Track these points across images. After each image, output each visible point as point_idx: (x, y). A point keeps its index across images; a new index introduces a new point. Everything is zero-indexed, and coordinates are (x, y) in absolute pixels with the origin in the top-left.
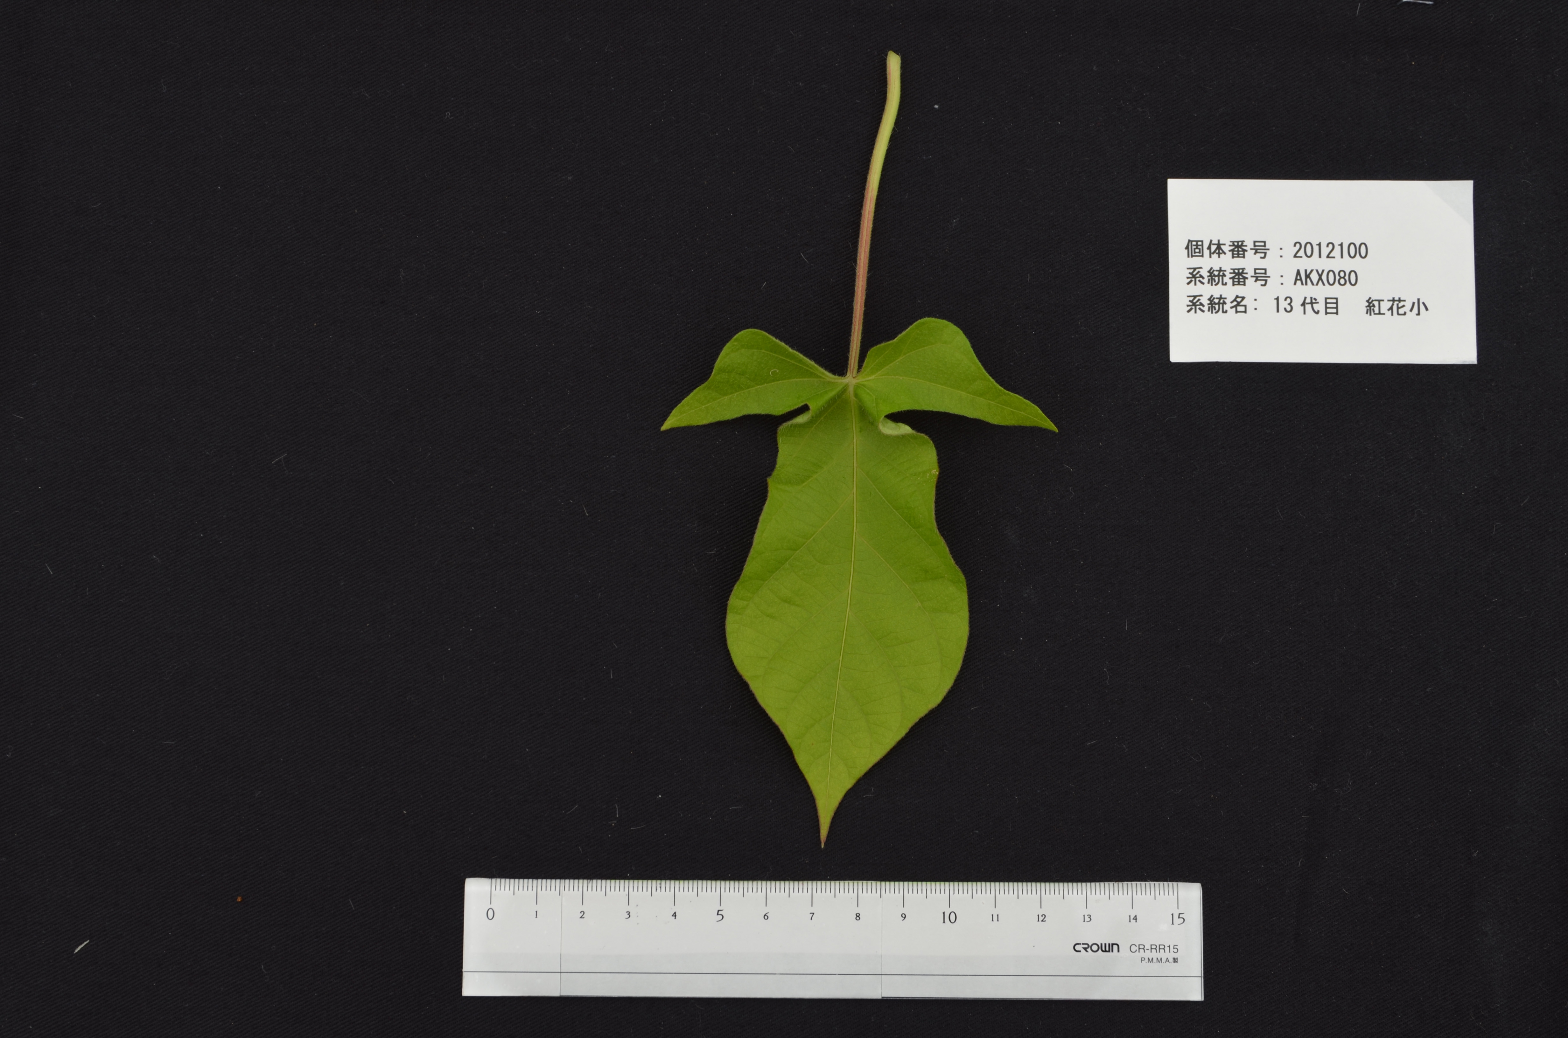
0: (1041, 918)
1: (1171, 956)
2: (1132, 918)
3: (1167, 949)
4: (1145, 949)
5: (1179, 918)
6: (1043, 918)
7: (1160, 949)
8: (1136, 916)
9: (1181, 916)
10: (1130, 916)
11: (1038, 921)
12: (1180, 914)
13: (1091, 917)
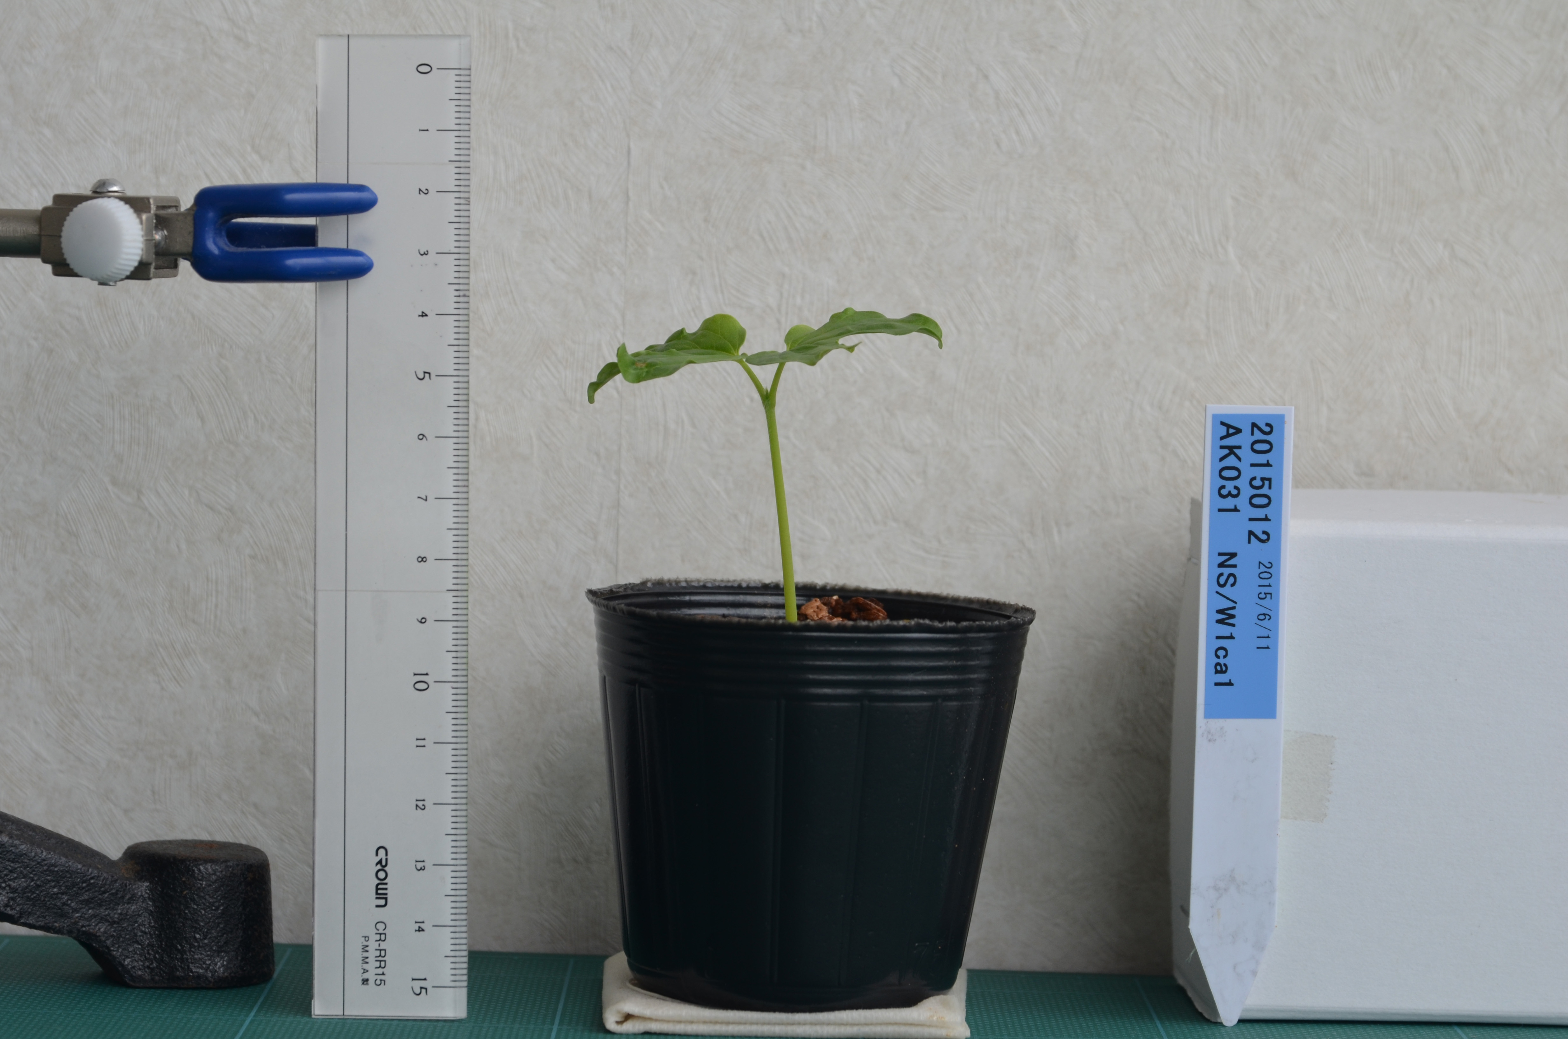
0: (420, 804)
1: (370, 976)
2: (421, 925)
3: (380, 971)
4: (380, 942)
5: (421, 988)
6: (420, 806)
7: (380, 961)
8: (423, 930)
9: (424, 991)
10: (423, 922)
11: (417, 800)
12: (426, 989)
13: (421, 871)
